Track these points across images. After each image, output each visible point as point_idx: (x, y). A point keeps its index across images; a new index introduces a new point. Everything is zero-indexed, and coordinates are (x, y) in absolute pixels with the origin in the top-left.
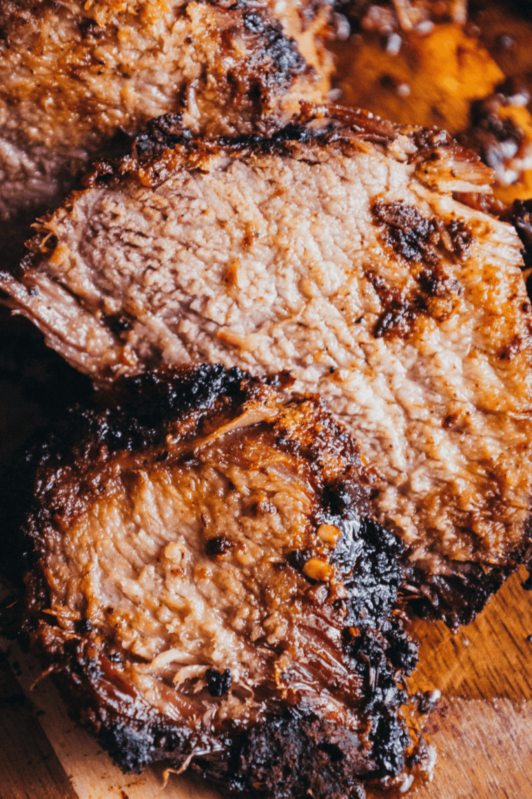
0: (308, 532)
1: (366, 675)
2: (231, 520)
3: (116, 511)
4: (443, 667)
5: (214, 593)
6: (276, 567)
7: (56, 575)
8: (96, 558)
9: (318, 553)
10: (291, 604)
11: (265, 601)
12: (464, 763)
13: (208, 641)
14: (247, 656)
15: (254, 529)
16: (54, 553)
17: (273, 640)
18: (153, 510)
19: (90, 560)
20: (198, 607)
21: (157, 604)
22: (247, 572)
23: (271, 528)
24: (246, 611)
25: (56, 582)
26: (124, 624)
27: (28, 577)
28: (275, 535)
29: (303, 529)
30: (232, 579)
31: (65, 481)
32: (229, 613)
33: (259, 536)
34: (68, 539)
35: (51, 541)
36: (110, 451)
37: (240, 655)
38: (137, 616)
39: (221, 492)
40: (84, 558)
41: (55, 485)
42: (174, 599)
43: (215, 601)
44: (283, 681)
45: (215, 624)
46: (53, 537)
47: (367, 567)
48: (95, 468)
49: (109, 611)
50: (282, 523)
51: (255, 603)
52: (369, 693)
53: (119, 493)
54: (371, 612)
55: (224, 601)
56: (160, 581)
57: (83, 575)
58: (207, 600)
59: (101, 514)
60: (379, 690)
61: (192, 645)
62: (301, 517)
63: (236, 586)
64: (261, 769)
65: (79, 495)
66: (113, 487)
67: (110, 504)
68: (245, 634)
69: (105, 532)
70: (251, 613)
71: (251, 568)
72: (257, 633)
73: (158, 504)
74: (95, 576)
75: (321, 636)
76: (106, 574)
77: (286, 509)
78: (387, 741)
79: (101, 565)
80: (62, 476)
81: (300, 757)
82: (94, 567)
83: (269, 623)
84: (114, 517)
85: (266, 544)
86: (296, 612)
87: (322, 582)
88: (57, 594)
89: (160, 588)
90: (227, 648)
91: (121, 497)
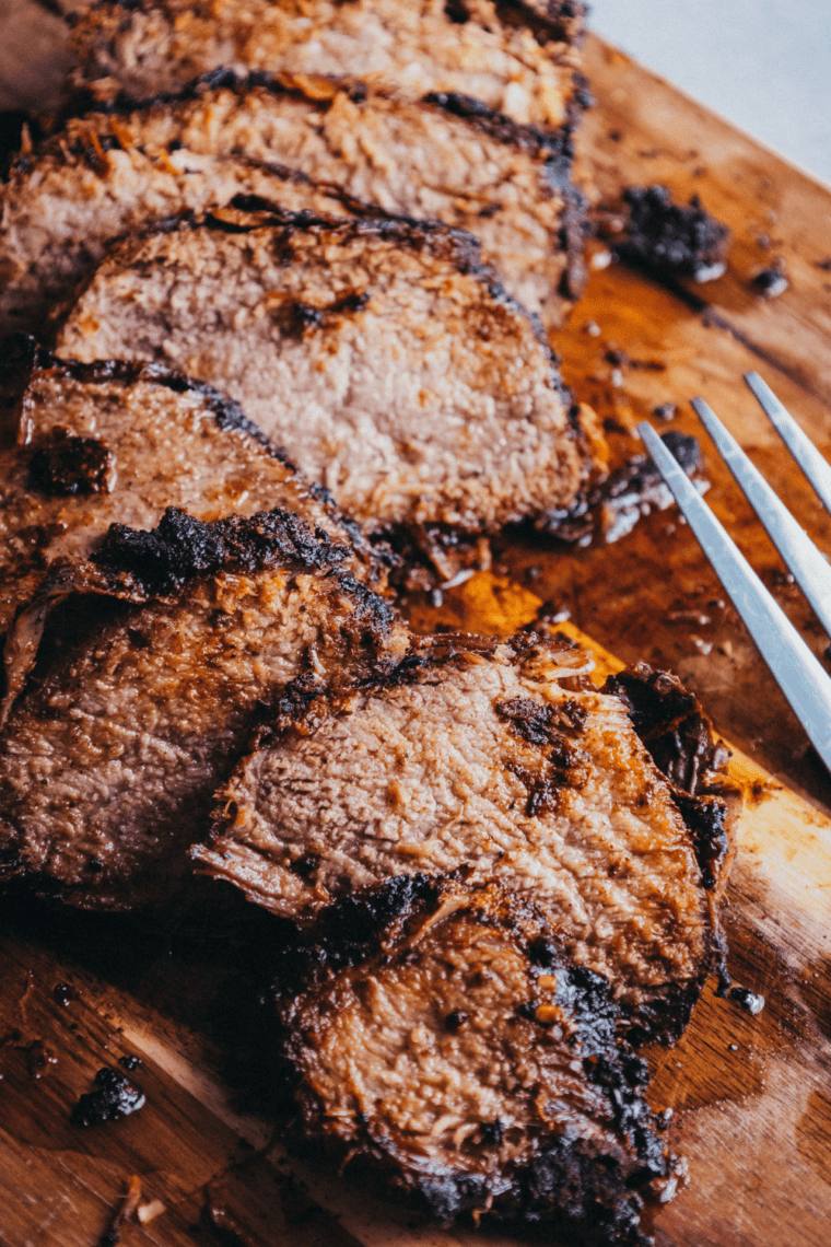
0: (530, 986)
1: (612, 1098)
2: (460, 995)
3: (356, 1018)
4: (666, 1089)
5: (464, 1061)
6: (511, 1022)
7: (323, 1085)
8: (352, 1062)
9: (544, 1000)
10: (534, 1049)
11: (511, 1055)
12: (711, 1159)
13: (471, 1102)
14: (509, 1104)
15: (482, 997)
16: (314, 1069)
17: (528, 1084)
18: (390, 1008)
19: (348, 1066)
20: (455, 1078)
21: (417, 1084)
22: (487, 1034)
23: (497, 991)
24: (497, 1067)
25: (324, 1091)
26: (395, 1109)
27: (299, 1096)
28: (502, 996)
29: (524, 984)
30: (476, 1044)
31: (305, 1005)
32: (483, 1075)
33: (489, 1001)
34: (323, 1052)
35: (309, 1060)
36: (335, 972)
37: (503, 1105)
38: (404, 1100)
39: (444, 975)
40: (341, 1064)
41: (296, 1011)
42: (431, 1075)
43: (467, 1067)
44: (547, 1114)
45: (474, 1086)
46: (310, 1055)
47: (584, 1006)
48: (329, 987)
49: (378, 1103)
50: (505, 984)
51: (502, 1058)
52: (618, 1110)
53: (354, 1003)
54: (600, 1043)
55: (476, 1065)
56: (414, 1065)
57: (346, 1078)
58: (460, 1069)
59: (344, 1024)
60: (626, 1106)
61: (459, 1110)
62: (519, 975)
63: (482, 1050)
64: (551, 1195)
65: (321, 1013)
66: (349, 998)
67: (350, 1014)
68: (501, 1088)
69: (352, 1038)
70: (502, 1067)
71: (490, 1030)
72: (512, 1082)
73: (391, 1001)
74: (357, 1077)
75: (567, 1070)
76: (365, 1073)
77: (504, 972)
78: (646, 1147)
79: (359, 1067)
80: (300, 1004)
81: (581, 1174)
82: (353, 1069)
83: (520, 1071)
84: (357, 1024)
85: (497, 1006)
86: (540, 1054)
87: (555, 1023)
88: (328, 1100)
89: (417, 1071)
90: (490, 1102)
91: (358, 1006)
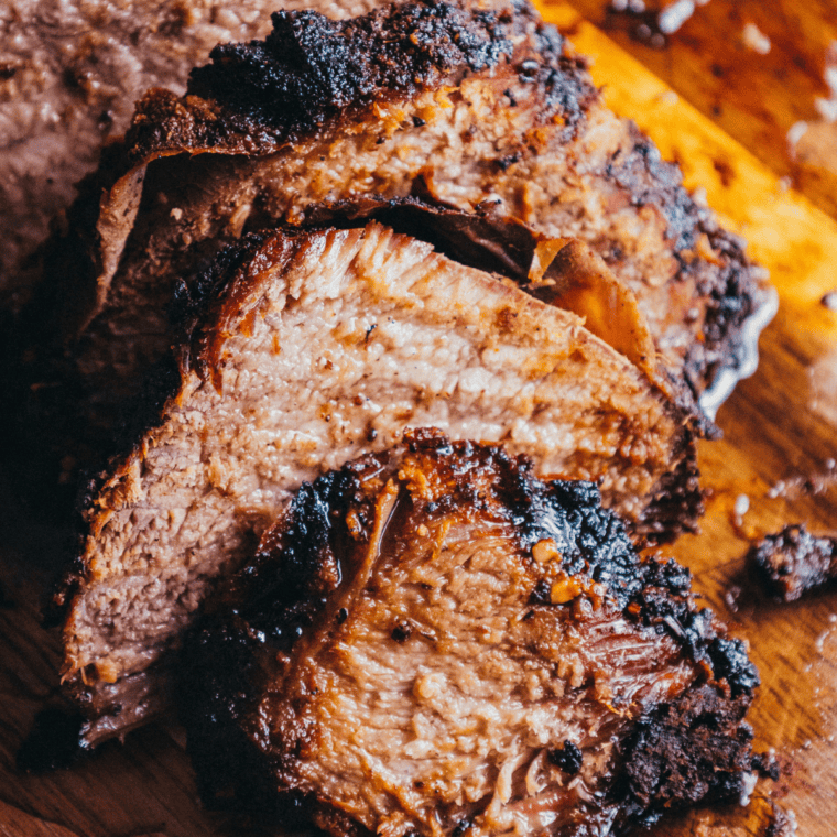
0: (529, 568)
1: (669, 631)
2: (453, 615)
3: (342, 697)
5: (492, 689)
6: (526, 619)
7: (345, 798)
8: (364, 752)
9: (552, 577)
10: (567, 638)
11: (544, 657)
13: (523, 730)
14: (568, 714)
15: (480, 607)
16: (322, 780)
17: (578, 681)
18: (375, 667)
19: (361, 758)
20: (491, 713)
21: (452, 742)
22: (505, 646)
23: (494, 593)
24: (535, 679)
25: (351, 804)
26: (441, 783)
27: (321, 820)
28: (503, 595)
29: (522, 569)
30: (497, 664)
31: (275, 712)
32: (520, 692)
33: (489, 608)
34: (325, 759)
35: (314, 775)
36: (287, 653)
37: (561, 718)
38: (444, 767)
39: (420, 599)
40: (353, 761)
41: (269, 725)
42: (463, 724)
43: (499, 694)
44: (619, 706)
45: (517, 712)
46: (309, 769)
47: (590, 542)
48: (291, 679)
49: (418, 786)
50: (499, 579)
51: (536, 666)
52: (682, 641)
53: (330, 680)
54: (626, 575)
55: (508, 687)
56: (437, 721)
57: (368, 777)
58: (491, 698)
59: (332, 712)
60: (689, 631)
61: (514, 748)
62: (510, 560)
63: (508, 667)
64: (662, 789)
65: (300, 714)
66: (323, 678)
67: (332, 696)
68: (549, 696)
69: (350, 724)
70: (540, 677)
71: (506, 640)
72: (559, 690)
73: (372, 657)
74: (378, 767)
75: (613, 637)
76: (385, 757)
77: (491, 565)
78: (729, 664)
79: (374, 753)
80: (268, 712)
81: (683, 748)
82: (370, 760)
83: (563, 671)
84: (347, 705)
85: (499, 609)
86: (578, 641)
88: (361, 813)
89: (443, 726)
90: (545, 724)
91: (336, 680)
